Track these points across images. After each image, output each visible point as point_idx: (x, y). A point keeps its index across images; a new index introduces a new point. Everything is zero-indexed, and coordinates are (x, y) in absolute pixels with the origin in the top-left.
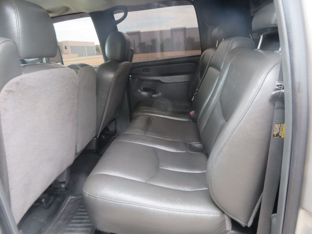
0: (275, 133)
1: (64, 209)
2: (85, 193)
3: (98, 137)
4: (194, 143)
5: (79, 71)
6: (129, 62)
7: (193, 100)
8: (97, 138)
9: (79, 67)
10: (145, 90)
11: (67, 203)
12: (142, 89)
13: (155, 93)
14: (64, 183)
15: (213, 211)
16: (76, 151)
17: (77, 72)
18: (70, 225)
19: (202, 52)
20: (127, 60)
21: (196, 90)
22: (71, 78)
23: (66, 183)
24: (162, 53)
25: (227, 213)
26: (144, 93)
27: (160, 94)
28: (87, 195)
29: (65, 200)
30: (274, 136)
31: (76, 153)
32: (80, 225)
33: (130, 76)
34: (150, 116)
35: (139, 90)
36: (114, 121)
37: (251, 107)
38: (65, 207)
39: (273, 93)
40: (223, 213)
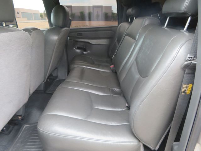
0: (183, 91)
1: (21, 134)
2: (40, 130)
3: (45, 81)
4: (115, 88)
5: (32, 34)
7: (113, 58)
8: (44, 82)
9: (32, 30)
10: (78, 48)
11: (23, 130)
12: (76, 47)
13: (85, 51)
14: (20, 116)
16: (30, 92)
17: (30, 35)
18: (26, 147)
19: (119, 24)
20: (67, 27)
21: (116, 51)
22: (26, 39)
23: (22, 116)
25: (142, 142)
26: (78, 51)
27: (89, 52)
28: (41, 131)
29: (22, 128)
30: (182, 93)
31: (30, 94)
33: (68, 38)
34: (83, 68)
35: (74, 48)
36: (56, 70)
38: (21, 133)
39: (186, 63)
40: (140, 141)
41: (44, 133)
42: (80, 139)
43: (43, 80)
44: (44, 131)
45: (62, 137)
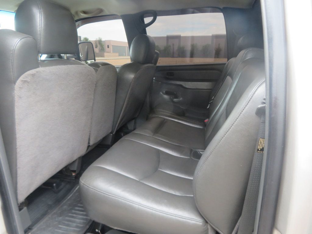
0: (260, 147)
1: (71, 195)
2: (81, 182)
3: (114, 133)
4: (200, 150)
5: (99, 69)
6: (153, 65)
7: (208, 107)
8: (113, 135)
9: (100, 65)
10: (167, 93)
11: (75, 191)
12: (164, 92)
13: (176, 97)
14: (74, 171)
15: (196, 219)
16: (89, 143)
17: (96, 71)
18: (73, 211)
20: (151, 63)
21: (212, 98)
22: (89, 75)
23: (77, 172)
24: (191, 58)
26: (166, 97)
27: (181, 99)
28: (82, 184)
29: (74, 188)
30: (258, 150)
31: (89, 146)
32: (82, 213)
33: (154, 78)
34: (165, 119)
35: (161, 93)
36: (134, 121)
37: (239, 118)
38: (72, 194)
39: (259, 106)
40: (207, 222)
41: (85, 186)
42: (124, 201)
43: (110, 131)
44: (85, 184)
45: (103, 194)
